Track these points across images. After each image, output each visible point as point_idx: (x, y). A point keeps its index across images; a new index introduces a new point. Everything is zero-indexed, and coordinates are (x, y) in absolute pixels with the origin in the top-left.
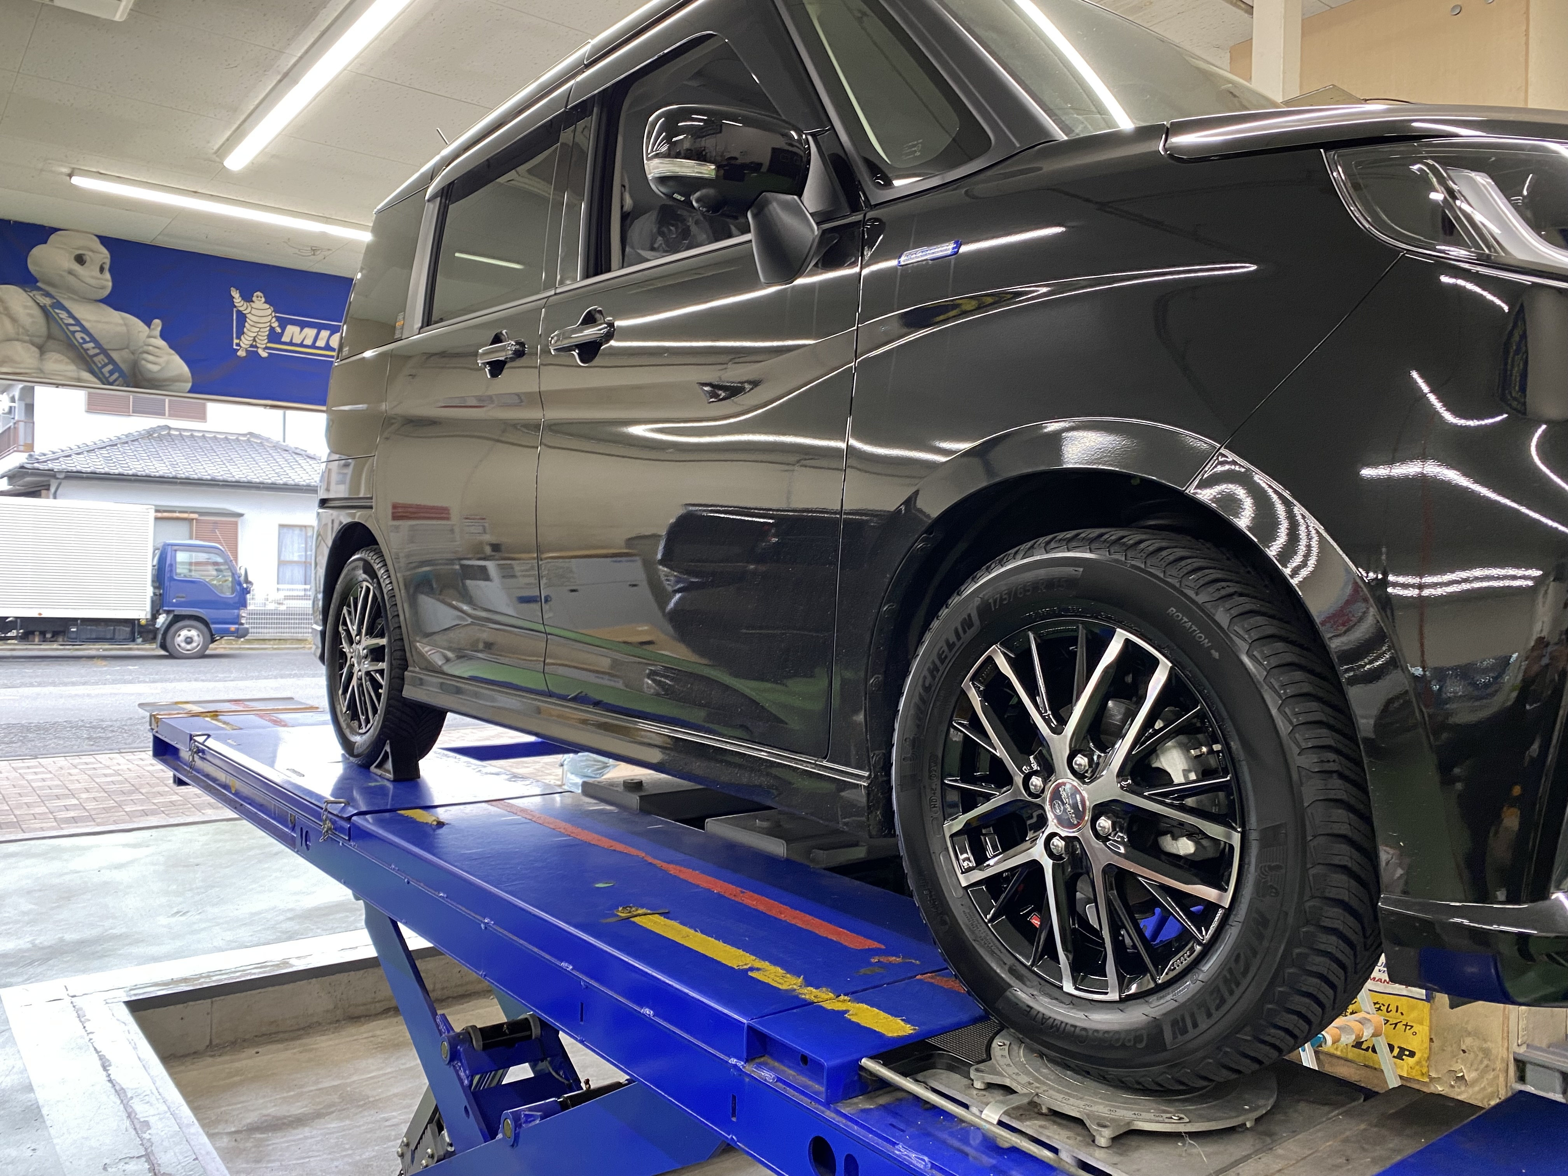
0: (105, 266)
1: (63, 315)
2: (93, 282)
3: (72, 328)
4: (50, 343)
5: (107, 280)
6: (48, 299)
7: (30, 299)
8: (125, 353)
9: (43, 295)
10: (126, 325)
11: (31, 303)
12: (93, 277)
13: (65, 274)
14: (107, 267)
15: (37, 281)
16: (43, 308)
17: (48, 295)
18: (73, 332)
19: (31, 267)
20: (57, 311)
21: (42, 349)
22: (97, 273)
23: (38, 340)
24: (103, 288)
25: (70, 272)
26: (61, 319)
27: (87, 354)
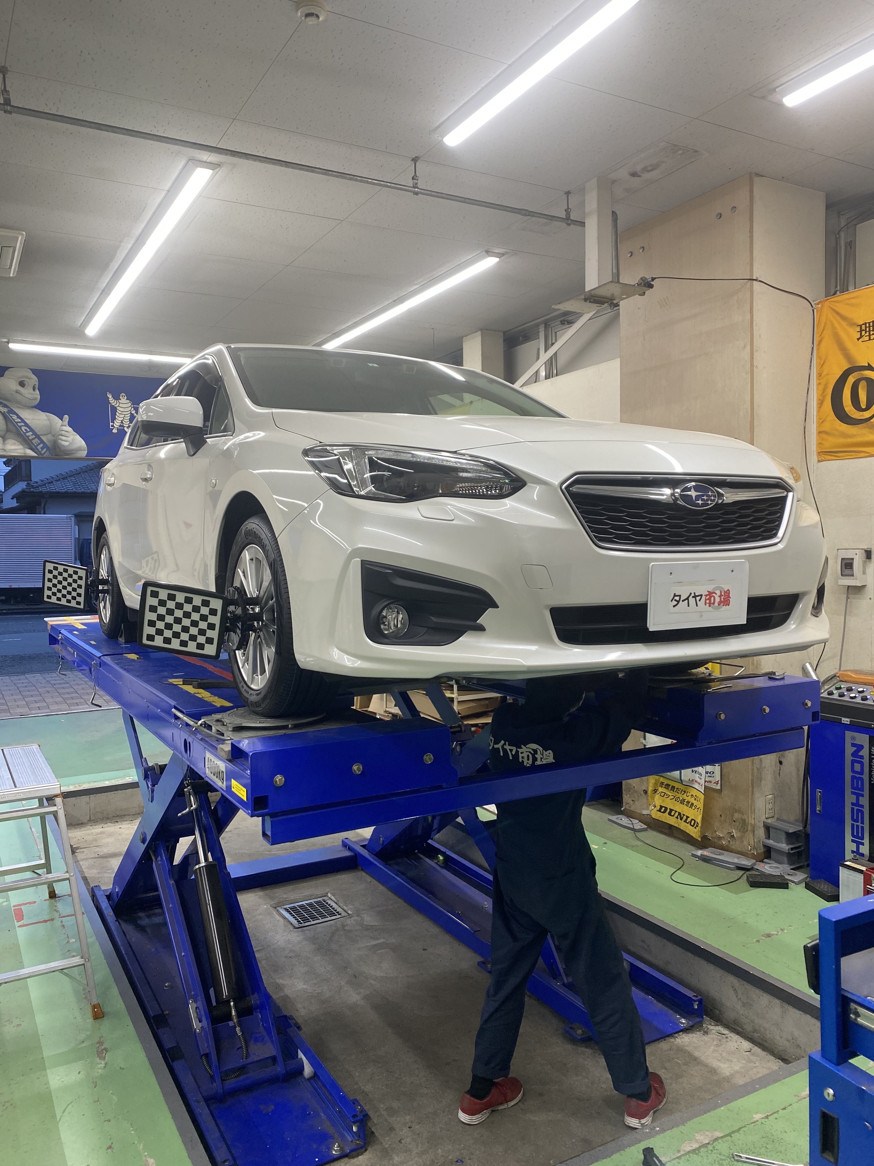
0: (35, 386)
2: (30, 396)
3: (19, 424)
4: (8, 435)
5: (38, 395)
8: (50, 437)
9: (3, 406)
10: (49, 420)
12: (29, 394)
13: (14, 393)
14: (37, 387)
16: (3, 414)
20: (11, 415)
21: (4, 438)
22: (31, 391)
24: (35, 399)
26: (13, 419)
27: (29, 439)
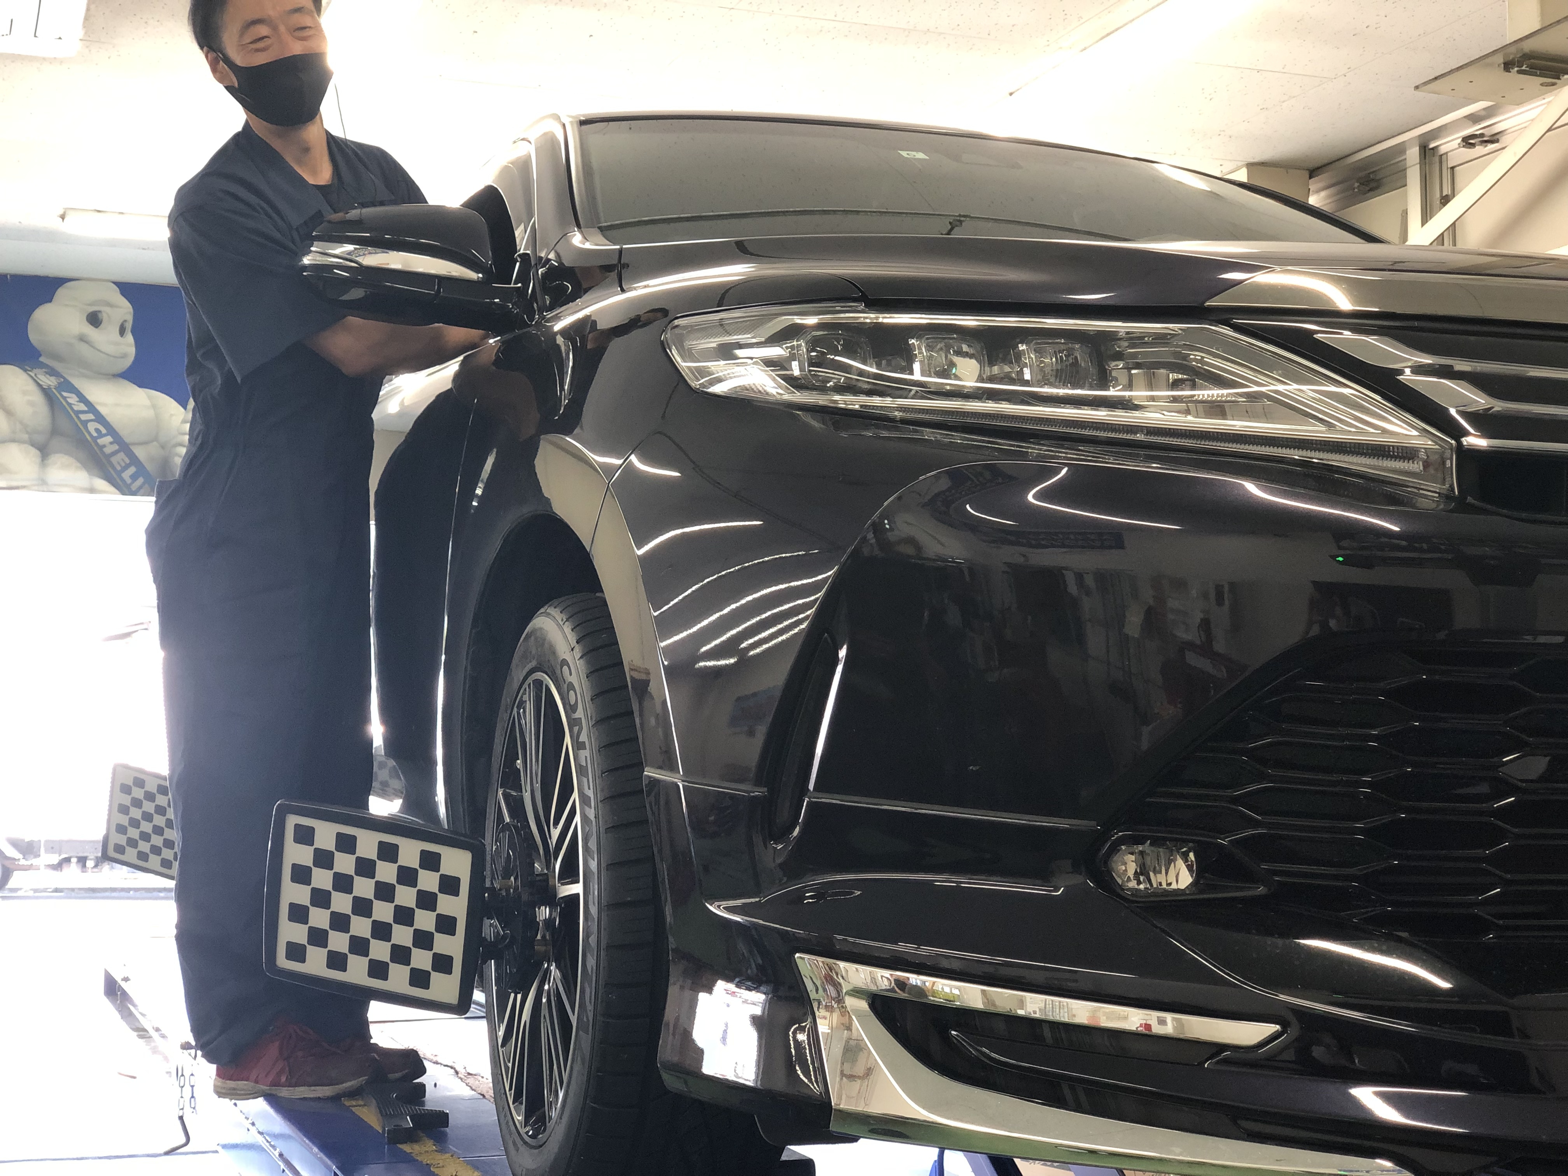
0: (126, 325)
1: (73, 399)
4: (55, 441)
5: (129, 345)
6: (53, 378)
7: (31, 381)
8: (152, 448)
9: (46, 373)
11: (32, 387)
12: (109, 343)
13: (75, 341)
15: (40, 355)
16: (46, 392)
17: (52, 372)
18: (85, 422)
19: (33, 337)
20: (65, 394)
21: (44, 451)
22: (116, 336)
23: (40, 439)
25: (82, 339)
26: (70, 405)
